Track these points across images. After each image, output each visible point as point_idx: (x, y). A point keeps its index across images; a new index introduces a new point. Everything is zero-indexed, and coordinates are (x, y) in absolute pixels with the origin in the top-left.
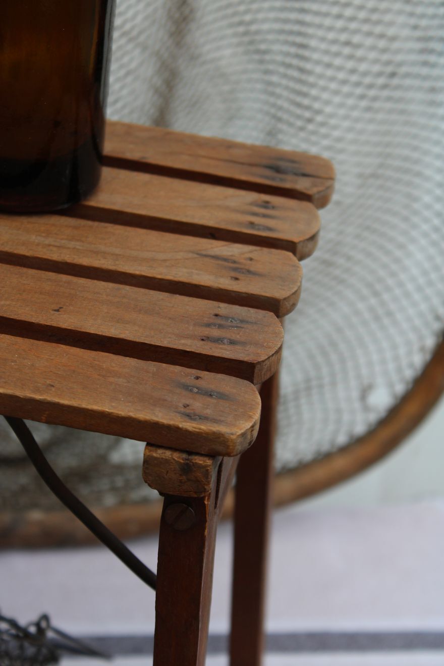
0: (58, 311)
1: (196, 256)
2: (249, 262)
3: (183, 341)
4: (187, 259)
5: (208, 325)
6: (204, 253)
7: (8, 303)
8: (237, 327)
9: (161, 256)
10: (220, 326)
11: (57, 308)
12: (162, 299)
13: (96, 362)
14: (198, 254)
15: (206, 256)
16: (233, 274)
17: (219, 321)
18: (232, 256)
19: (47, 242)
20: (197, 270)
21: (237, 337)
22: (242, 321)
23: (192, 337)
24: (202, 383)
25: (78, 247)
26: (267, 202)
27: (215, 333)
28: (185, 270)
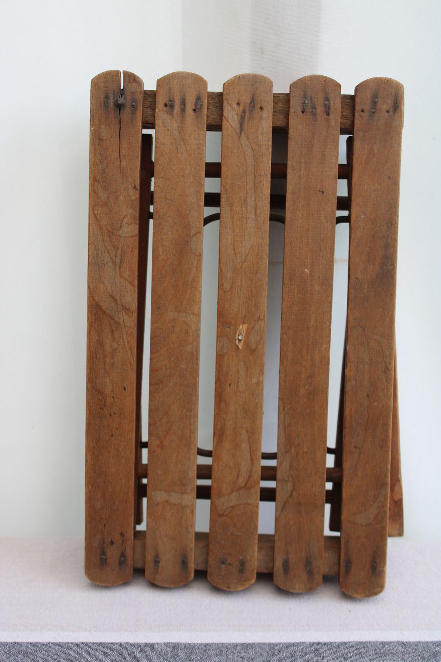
0: (323, 192)
1: (243, 134)
2: (241, 104)
3: (333, 124)
4: (248, 138)
5: (314, 114)
6: (238, 131)
7: (323, 218)
8: (311, 100)
9: (249, 152)
10: (314, 108)
11: (321, 193)
12: (296, 142)
13: (363, 162)
14: (241, 134)
15: (241, 128)
16: (257, 110)
17: (309, 109)
18: (237, 115)
19: (253, 217)
20: (258, 131)
21: (321, 98)
22: (305, 97)
23: (328, 121)
24: (366, 108)
25: (253, 199)
26: (166, 105)
27: (320, 110)
28: (260, 137)
